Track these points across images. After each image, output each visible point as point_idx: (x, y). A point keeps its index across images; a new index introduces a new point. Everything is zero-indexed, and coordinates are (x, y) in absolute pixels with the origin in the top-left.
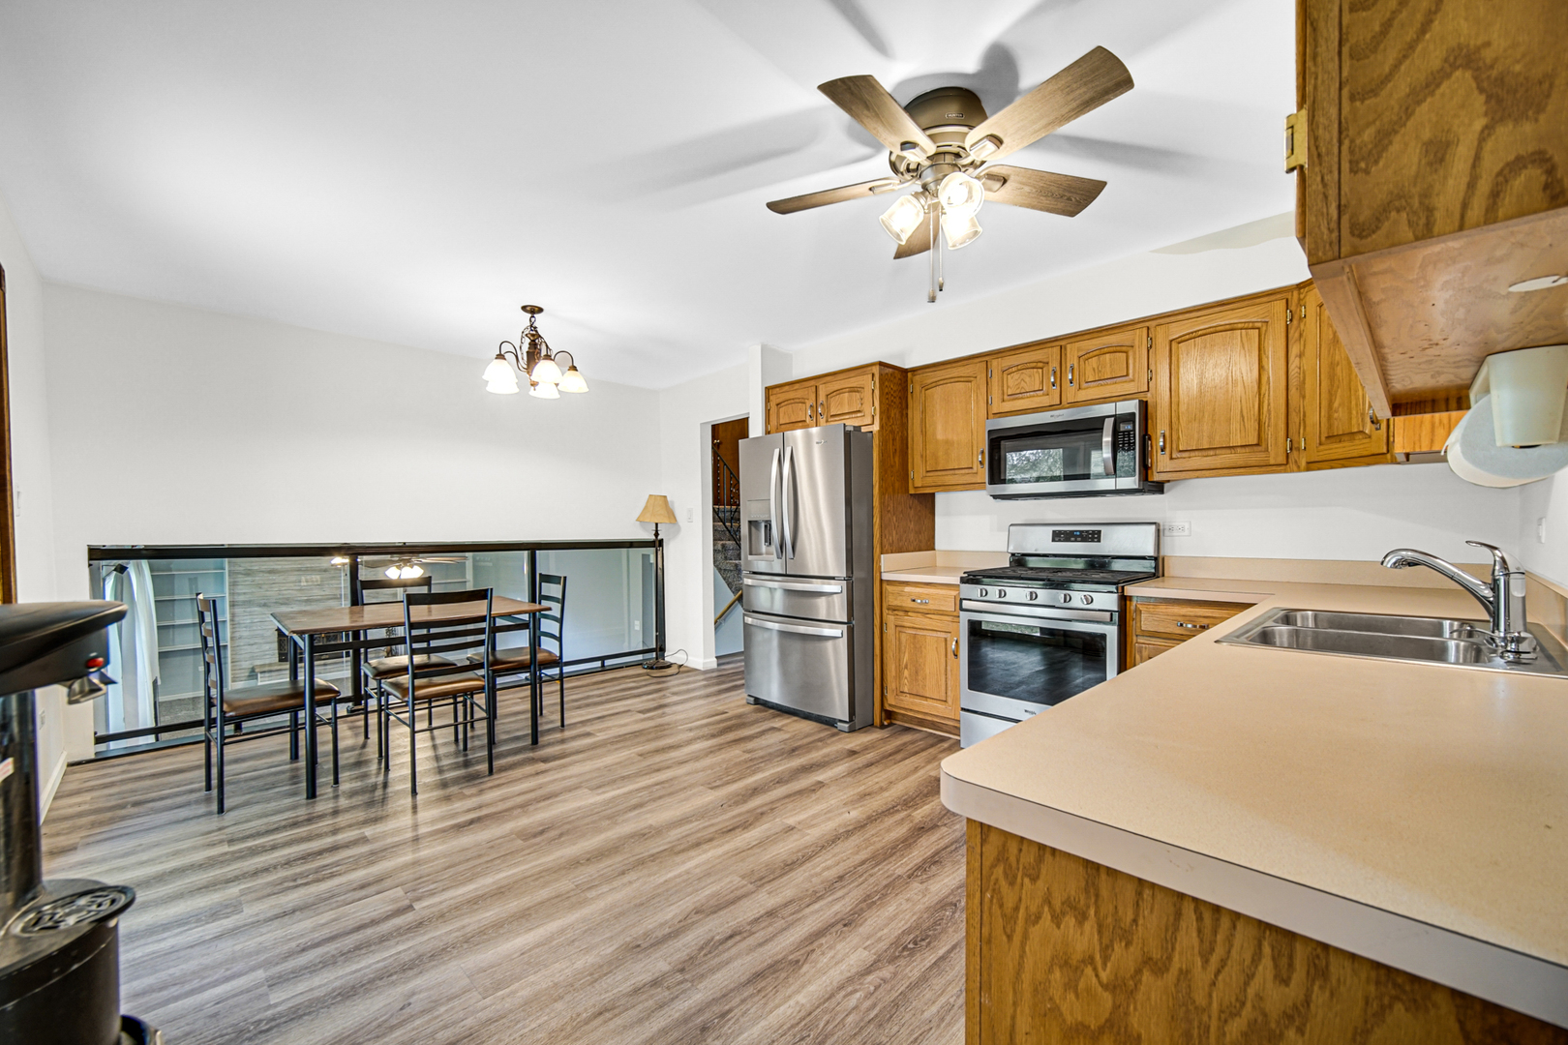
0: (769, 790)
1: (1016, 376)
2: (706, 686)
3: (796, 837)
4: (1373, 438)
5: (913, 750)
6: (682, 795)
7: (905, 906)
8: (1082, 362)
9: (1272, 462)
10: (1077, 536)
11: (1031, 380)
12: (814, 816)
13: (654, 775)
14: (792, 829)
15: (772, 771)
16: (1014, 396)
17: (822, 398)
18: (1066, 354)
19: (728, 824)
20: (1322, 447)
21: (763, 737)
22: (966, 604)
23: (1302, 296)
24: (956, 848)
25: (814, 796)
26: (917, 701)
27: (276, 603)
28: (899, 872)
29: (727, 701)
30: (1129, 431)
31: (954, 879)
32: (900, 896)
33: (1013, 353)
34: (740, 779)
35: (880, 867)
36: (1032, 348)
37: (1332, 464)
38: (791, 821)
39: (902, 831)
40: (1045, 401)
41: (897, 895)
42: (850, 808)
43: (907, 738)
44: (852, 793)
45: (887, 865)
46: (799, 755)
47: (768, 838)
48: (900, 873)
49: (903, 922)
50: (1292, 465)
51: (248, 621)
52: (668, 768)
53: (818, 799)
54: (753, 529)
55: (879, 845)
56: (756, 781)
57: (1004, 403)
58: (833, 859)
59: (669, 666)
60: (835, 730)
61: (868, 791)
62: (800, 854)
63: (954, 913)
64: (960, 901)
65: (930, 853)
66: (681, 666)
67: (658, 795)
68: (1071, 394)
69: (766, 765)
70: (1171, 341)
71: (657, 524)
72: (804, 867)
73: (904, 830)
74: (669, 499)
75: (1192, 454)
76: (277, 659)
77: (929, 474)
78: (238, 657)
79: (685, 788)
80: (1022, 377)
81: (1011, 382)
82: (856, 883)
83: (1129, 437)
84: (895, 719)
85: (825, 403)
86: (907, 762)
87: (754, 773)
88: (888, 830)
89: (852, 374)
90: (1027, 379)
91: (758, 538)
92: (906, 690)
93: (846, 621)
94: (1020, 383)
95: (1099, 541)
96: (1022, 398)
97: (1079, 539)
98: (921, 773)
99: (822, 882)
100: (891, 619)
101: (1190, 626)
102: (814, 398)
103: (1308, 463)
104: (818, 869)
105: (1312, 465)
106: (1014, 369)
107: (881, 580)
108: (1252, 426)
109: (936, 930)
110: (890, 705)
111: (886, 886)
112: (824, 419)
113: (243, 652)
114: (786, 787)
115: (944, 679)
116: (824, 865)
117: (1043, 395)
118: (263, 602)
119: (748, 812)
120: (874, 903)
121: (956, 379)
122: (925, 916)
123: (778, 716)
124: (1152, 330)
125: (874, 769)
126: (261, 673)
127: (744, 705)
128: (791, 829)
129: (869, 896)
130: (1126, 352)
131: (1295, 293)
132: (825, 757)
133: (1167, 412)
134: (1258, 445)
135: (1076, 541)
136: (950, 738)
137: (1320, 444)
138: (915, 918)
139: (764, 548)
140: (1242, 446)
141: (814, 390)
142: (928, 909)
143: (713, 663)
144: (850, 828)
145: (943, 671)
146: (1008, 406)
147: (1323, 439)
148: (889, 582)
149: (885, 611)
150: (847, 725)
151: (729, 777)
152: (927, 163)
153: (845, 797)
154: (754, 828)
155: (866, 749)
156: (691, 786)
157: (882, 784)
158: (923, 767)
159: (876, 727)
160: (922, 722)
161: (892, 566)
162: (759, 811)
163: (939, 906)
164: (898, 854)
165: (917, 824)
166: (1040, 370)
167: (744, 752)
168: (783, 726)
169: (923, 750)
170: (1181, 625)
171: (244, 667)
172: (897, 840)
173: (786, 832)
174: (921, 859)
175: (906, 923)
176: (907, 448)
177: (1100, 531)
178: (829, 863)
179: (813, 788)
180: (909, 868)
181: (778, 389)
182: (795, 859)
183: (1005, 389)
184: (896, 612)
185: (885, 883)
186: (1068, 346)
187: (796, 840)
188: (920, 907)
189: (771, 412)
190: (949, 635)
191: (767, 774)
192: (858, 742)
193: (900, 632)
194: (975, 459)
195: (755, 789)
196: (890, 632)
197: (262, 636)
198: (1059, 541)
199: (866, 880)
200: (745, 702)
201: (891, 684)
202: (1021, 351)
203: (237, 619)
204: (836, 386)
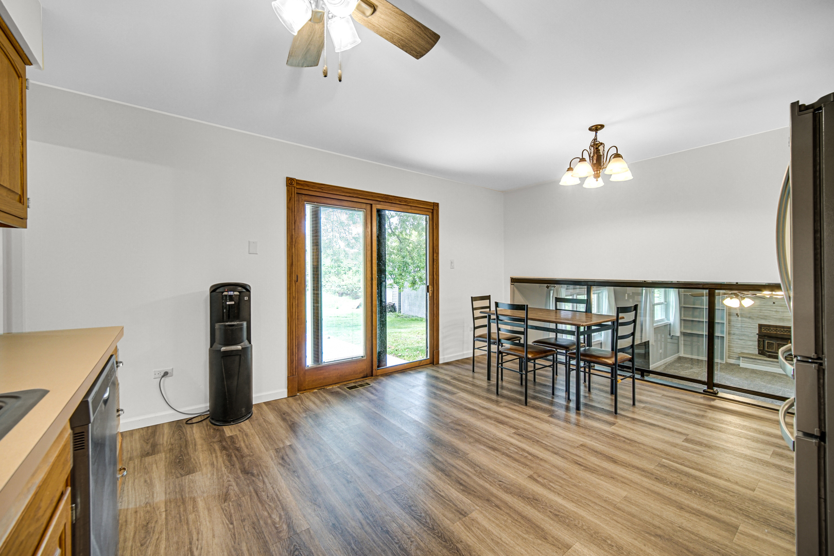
27: (757, 317)
51: (740, 326)
76: (757, 353)
78: (732, 345)
113: (735, 343)
118: (749, 315)
126: (743, 357)
171: (735, 351)
197: (748, 336)
203: (732, 323)
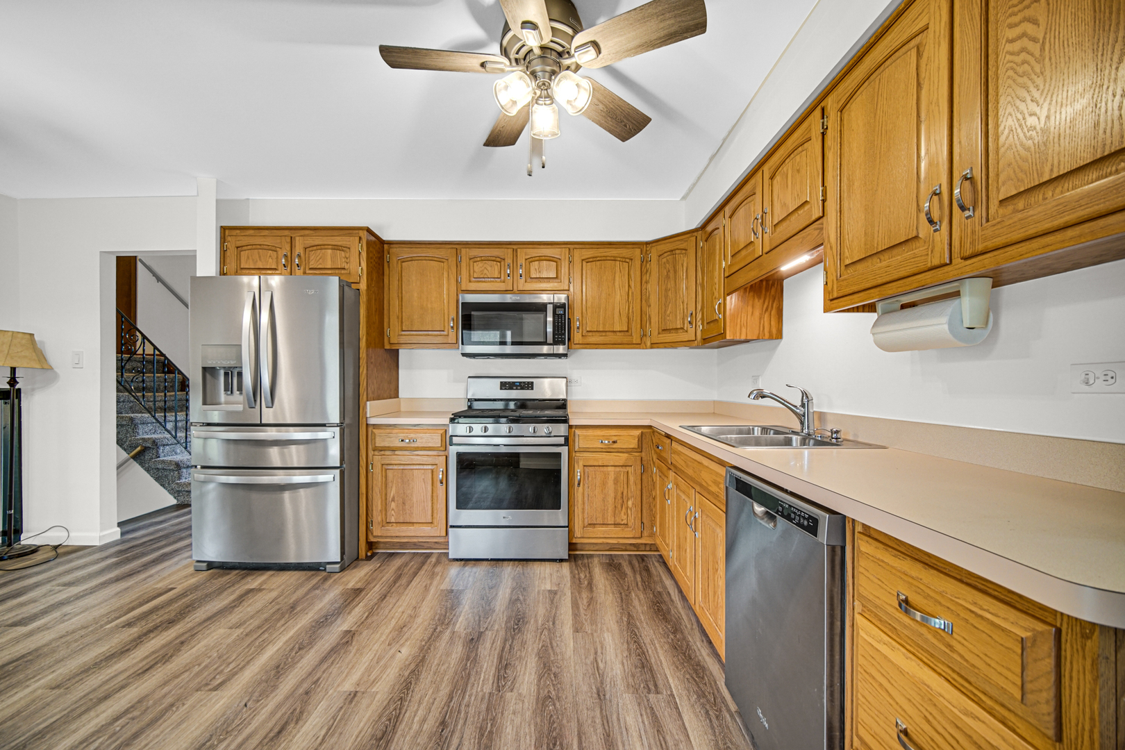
0: (294, 664)
1: (480, 264)
2: (117, 565)
3: (365, 702)
4: (689, 332)
5: (411, 571)
6: (174, 717)
7: (518, 720)
8: (527, 263)
9: (634, 342)
10: (517, 386)
11: (493, 269)
12: (369, 670)
13: (102, 707)
14: (355, 695)
15: (284, 639)
16: (479, 279)
17: (299, 249)
18: (517, 256)
19: (270, 725)
20: (660, 335)
21: (245, 604)
22: (455, 440)
23: (648, 249)
24: (510, 646)
25: (353, 649)
26: (404, 528)
28: (487, 689)
29: (166, 573)
30: (561, 315)
31: (530, 674)
32: (506, 713)
33: (478, 246)
34: (248, 662)
35: (468, 693)
36: (492, 246)
37: (666, 345)
38: (348, 686)
39: (458, 650)
40: (502, 287)
41: (502, 714)
42: (397, 646)
43: (397, 562)
44: (387, 631)
45: (472, 689)
46: (303, 610)
47: (334, 718)
48: (488, 691)
49: (528, 737)
50: (643, 344)
52: (123, 687)
53: (358, 650)
54: (208, 376)
55: (451, 672)
56: (271, 658)
57: (470, 284)
58: (422, 707)
59: (35, 550)
60: (324, 574)
61: (401, 622)
62: (384, 719)
63: (554, 705)
64: (549, 692)
65: (495, 660)
66: (56, 547)
67: (129, 734)
68: (522, 284)
69: (271, 634)
70: (583, 260)
71: (13, 370)
72: (399, 732)
73: (460, 648)
74: (36, 338)
75: (594, 334)
77: (404, 333)
79: (172, 705)
80: (485, 266)
81: (476, 268)
82: (461, 722)
83: (562, 319)
84: (376, 548)
85: (302, 255)
86: (414, 583)
87: (262, 648)
88: (448, 654)
89: (336, 233)
90: (489, 268)
91: (215, 387)
92: (393, 520)
93: (339, 465)
94: (483, 270)
95: (532, 389)
96: (484, 282)
97: (519, 388)
98: (432, 590)
99: (430, 738)
100: (377, 459)
101: (607, 442)
102: (289, 249)
103: (652, 344)
104: (415, 726)
105: (654, 345)
106: (478, 259)
107: (367, 424)
108: (625, 319)
109: (555, 729)
110: (375, 537)
111: (488, 709)
112: (302, 271)
114: (313, 651)
115: (430, 504)
116: (417, 719)
117: (501, 282)
119: (287, 698)
120: (491, 732)
121: (430, 258)
122: (538, 720)
123: (248, 575)
124: (572, 250)
125: (391, 600)
127: (192, 575)
128: (353, 696)
129: (481, 728)
130: (556, 262)
131: (645, 246)
132: (332, 604)
133: (580, 305)
134: (627, 331)
135: (517, 389)
136: (432, 553)
137: (659, 333)
138: (532, 727)
139: (223, 396)
140: (620, 331)
141: (289, 240)
142: (534, 712)
143: (114, 533)
144: (412, 666)
145: (430, 498)
146: (473, 286)
147: (660, 330)
148: (375, 426)
149: (371, 453)
150: (338, 566)
151: (231, 666)
152: (537, 51)
153: (384, 637)
154: (310, 714)
155: (369, 582)
156: (180, 699)
157: (409, 612)
158: (431, 584)
159: (362, 560)
160: (403, 545)
161: (374, 411)
162: (301, 691)
163: (540, 706)
164: (473, 673)
165: (465, 638)
166: (499, 264)
167: (231, 628)
168: (261, 584)
169: (419, 569)
170: (602, 442)
172: (461, 660)
173: (351, 702)
174: (494, 669)
175: (531, 737)
176: (383, 309)
177: (532, 383)
178: (421, 713)
179: (344, 640)
180: (491, 682)
181: (238, 231)
182: (382, 727)
183: (472, 274)
184: (383, 453)
185: (484, 707)
186: (519, 250)
187: (368, 707)
188: (528, 714)
189: (228, 253)
190: (435, 466)
191: (279, 644)
192: (356, 579)
193: (386, 470)
194: (446, 325)
195: (278, 667)
196: (377, 471)
198: (506, 389)
199: (467, 713)
200: (191, 569)
201: (377, 517)
202: (484, 246)
204: (318, 241)
